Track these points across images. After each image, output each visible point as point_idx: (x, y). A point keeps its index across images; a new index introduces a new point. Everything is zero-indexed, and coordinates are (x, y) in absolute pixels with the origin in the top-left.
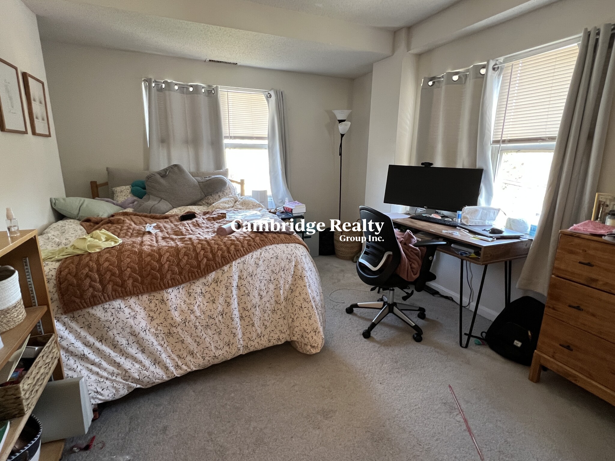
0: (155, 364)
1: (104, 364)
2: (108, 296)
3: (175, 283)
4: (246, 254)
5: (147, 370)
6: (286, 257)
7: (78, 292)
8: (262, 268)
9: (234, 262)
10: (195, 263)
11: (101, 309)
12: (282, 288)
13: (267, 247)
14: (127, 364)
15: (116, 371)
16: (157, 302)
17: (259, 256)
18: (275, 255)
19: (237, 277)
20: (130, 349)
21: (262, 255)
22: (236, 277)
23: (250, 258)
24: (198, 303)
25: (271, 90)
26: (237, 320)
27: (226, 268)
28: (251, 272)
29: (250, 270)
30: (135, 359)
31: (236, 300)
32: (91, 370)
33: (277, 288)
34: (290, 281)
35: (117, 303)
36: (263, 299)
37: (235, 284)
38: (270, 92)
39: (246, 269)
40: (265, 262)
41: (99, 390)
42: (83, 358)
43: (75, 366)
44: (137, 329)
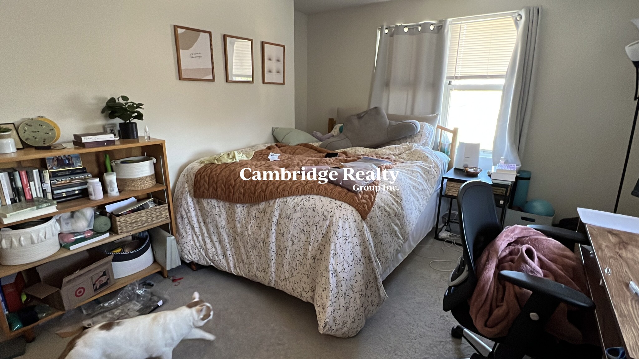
0: (223, 255)
1: (200, 238)
2: (210, 194)
3: (242, 202)
4: (289, 196)
5: (218, 256)
6: (323, 213)
8: (298, 215)
9: (278, 199)
10: (253, 189)
11: (206, 201)
12: (311, 244)
13: (311, 196)
14: (209, 246)
15: (203, 246)
16: (232, 211)
17: (299, 202)
18: (314, 206)
19: (278, 215)
20: (213, 236)
21: (302, 202)
22: (277, 213)
23: (291, 201)
24: (251, 224)
25: (521, 10)
26: (274, 254)
27: (271, 202)
28: (289, 214)
29: (288, 212)
30: (214, 245)
31: (274, 235)
32: (193, 238)
33: (308, 242)
34: (320, 239)
35: (214, 202)
36: (294, 246)
37: (275, 220)
38: (520, 13)
39: (285, 209)
40: (302, 210)
41: (191, 252)
42: (193, 228)
43: (188, 231)
44: (219, 225)
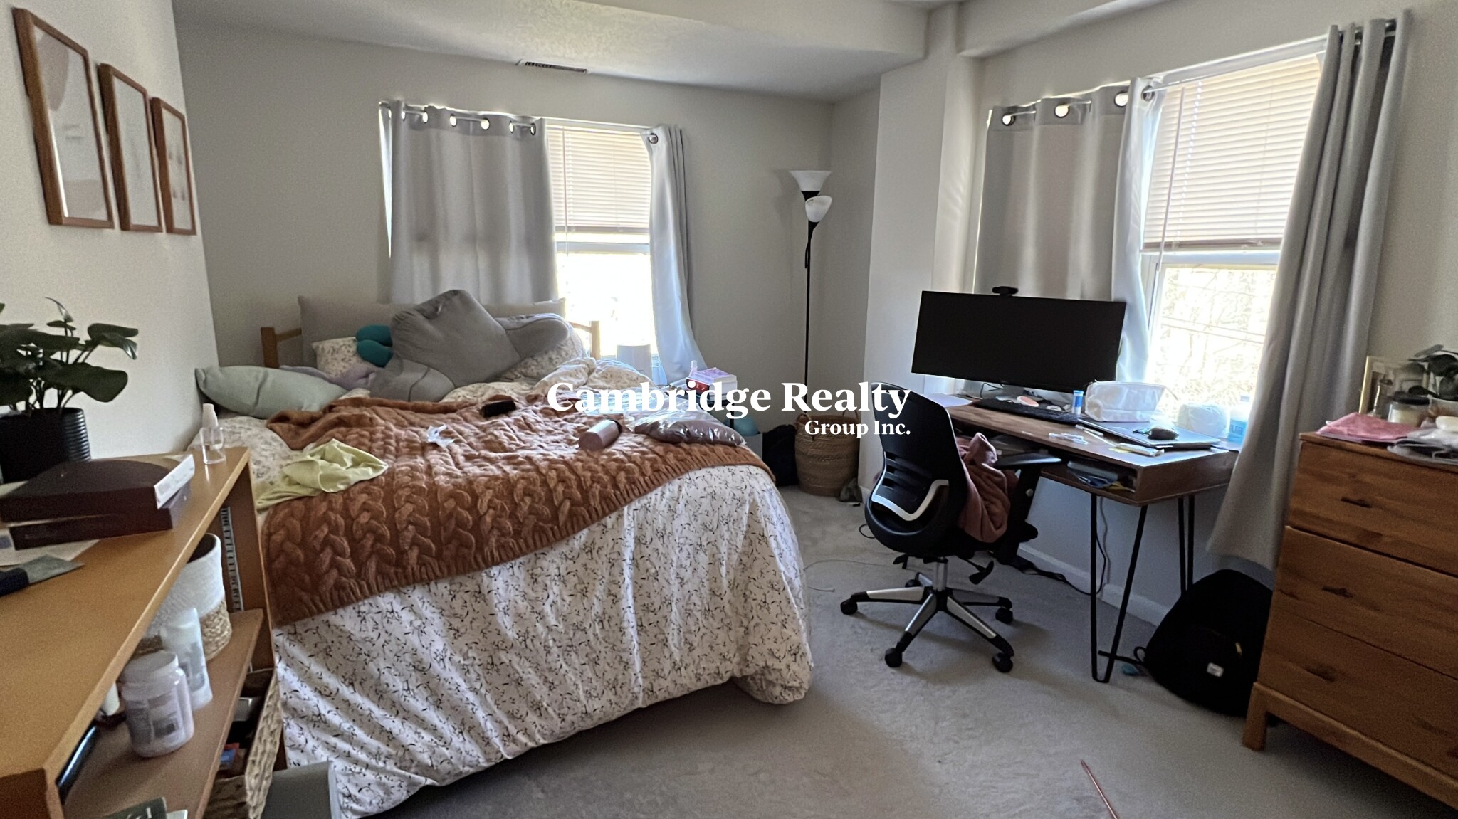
0: (461, 733)
1: (360, 734)
2: (368, 585)
3: (506, 555)
4: (651, 490)
5: (447, 745)
6: (732, 494)
7: (307, 578)
8: (684, 520)
9: (626, 508)
10: (547, 511)
11: (354, 614)
12: (724, 563)
13: (692, 475)
14: (406, 733)
15: (384, 748)
16: (466, 596)
17: (676, 494)
18: (709, 490)
19: (633, 540)
20: (412, 701)
21: (683, 492)
22: (630, 541)
23: (659, 499)
24: (552, 596)
25: (657, 126)
26: (632, 631)
27: (609, 521)
28: (661, 527)
29: (660, 523)
30: (421, 723)
31: (630, 591)
32: (334, 749)
33: (714, 562)
34: (739, 545)
35: (387, 601)
36: (685, 586)
37: (628, 555)
38: (655, 131)
39: (650, 522)
40: (689, 506)
41: (354, 791)
42: (317, 721)
43: (302, 740)
44: (427, 657)
